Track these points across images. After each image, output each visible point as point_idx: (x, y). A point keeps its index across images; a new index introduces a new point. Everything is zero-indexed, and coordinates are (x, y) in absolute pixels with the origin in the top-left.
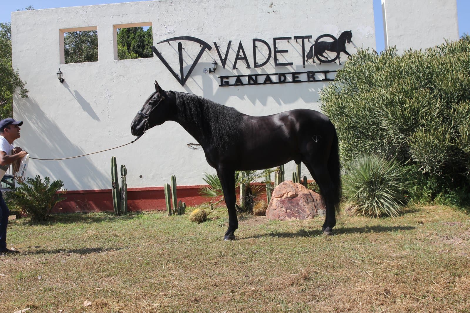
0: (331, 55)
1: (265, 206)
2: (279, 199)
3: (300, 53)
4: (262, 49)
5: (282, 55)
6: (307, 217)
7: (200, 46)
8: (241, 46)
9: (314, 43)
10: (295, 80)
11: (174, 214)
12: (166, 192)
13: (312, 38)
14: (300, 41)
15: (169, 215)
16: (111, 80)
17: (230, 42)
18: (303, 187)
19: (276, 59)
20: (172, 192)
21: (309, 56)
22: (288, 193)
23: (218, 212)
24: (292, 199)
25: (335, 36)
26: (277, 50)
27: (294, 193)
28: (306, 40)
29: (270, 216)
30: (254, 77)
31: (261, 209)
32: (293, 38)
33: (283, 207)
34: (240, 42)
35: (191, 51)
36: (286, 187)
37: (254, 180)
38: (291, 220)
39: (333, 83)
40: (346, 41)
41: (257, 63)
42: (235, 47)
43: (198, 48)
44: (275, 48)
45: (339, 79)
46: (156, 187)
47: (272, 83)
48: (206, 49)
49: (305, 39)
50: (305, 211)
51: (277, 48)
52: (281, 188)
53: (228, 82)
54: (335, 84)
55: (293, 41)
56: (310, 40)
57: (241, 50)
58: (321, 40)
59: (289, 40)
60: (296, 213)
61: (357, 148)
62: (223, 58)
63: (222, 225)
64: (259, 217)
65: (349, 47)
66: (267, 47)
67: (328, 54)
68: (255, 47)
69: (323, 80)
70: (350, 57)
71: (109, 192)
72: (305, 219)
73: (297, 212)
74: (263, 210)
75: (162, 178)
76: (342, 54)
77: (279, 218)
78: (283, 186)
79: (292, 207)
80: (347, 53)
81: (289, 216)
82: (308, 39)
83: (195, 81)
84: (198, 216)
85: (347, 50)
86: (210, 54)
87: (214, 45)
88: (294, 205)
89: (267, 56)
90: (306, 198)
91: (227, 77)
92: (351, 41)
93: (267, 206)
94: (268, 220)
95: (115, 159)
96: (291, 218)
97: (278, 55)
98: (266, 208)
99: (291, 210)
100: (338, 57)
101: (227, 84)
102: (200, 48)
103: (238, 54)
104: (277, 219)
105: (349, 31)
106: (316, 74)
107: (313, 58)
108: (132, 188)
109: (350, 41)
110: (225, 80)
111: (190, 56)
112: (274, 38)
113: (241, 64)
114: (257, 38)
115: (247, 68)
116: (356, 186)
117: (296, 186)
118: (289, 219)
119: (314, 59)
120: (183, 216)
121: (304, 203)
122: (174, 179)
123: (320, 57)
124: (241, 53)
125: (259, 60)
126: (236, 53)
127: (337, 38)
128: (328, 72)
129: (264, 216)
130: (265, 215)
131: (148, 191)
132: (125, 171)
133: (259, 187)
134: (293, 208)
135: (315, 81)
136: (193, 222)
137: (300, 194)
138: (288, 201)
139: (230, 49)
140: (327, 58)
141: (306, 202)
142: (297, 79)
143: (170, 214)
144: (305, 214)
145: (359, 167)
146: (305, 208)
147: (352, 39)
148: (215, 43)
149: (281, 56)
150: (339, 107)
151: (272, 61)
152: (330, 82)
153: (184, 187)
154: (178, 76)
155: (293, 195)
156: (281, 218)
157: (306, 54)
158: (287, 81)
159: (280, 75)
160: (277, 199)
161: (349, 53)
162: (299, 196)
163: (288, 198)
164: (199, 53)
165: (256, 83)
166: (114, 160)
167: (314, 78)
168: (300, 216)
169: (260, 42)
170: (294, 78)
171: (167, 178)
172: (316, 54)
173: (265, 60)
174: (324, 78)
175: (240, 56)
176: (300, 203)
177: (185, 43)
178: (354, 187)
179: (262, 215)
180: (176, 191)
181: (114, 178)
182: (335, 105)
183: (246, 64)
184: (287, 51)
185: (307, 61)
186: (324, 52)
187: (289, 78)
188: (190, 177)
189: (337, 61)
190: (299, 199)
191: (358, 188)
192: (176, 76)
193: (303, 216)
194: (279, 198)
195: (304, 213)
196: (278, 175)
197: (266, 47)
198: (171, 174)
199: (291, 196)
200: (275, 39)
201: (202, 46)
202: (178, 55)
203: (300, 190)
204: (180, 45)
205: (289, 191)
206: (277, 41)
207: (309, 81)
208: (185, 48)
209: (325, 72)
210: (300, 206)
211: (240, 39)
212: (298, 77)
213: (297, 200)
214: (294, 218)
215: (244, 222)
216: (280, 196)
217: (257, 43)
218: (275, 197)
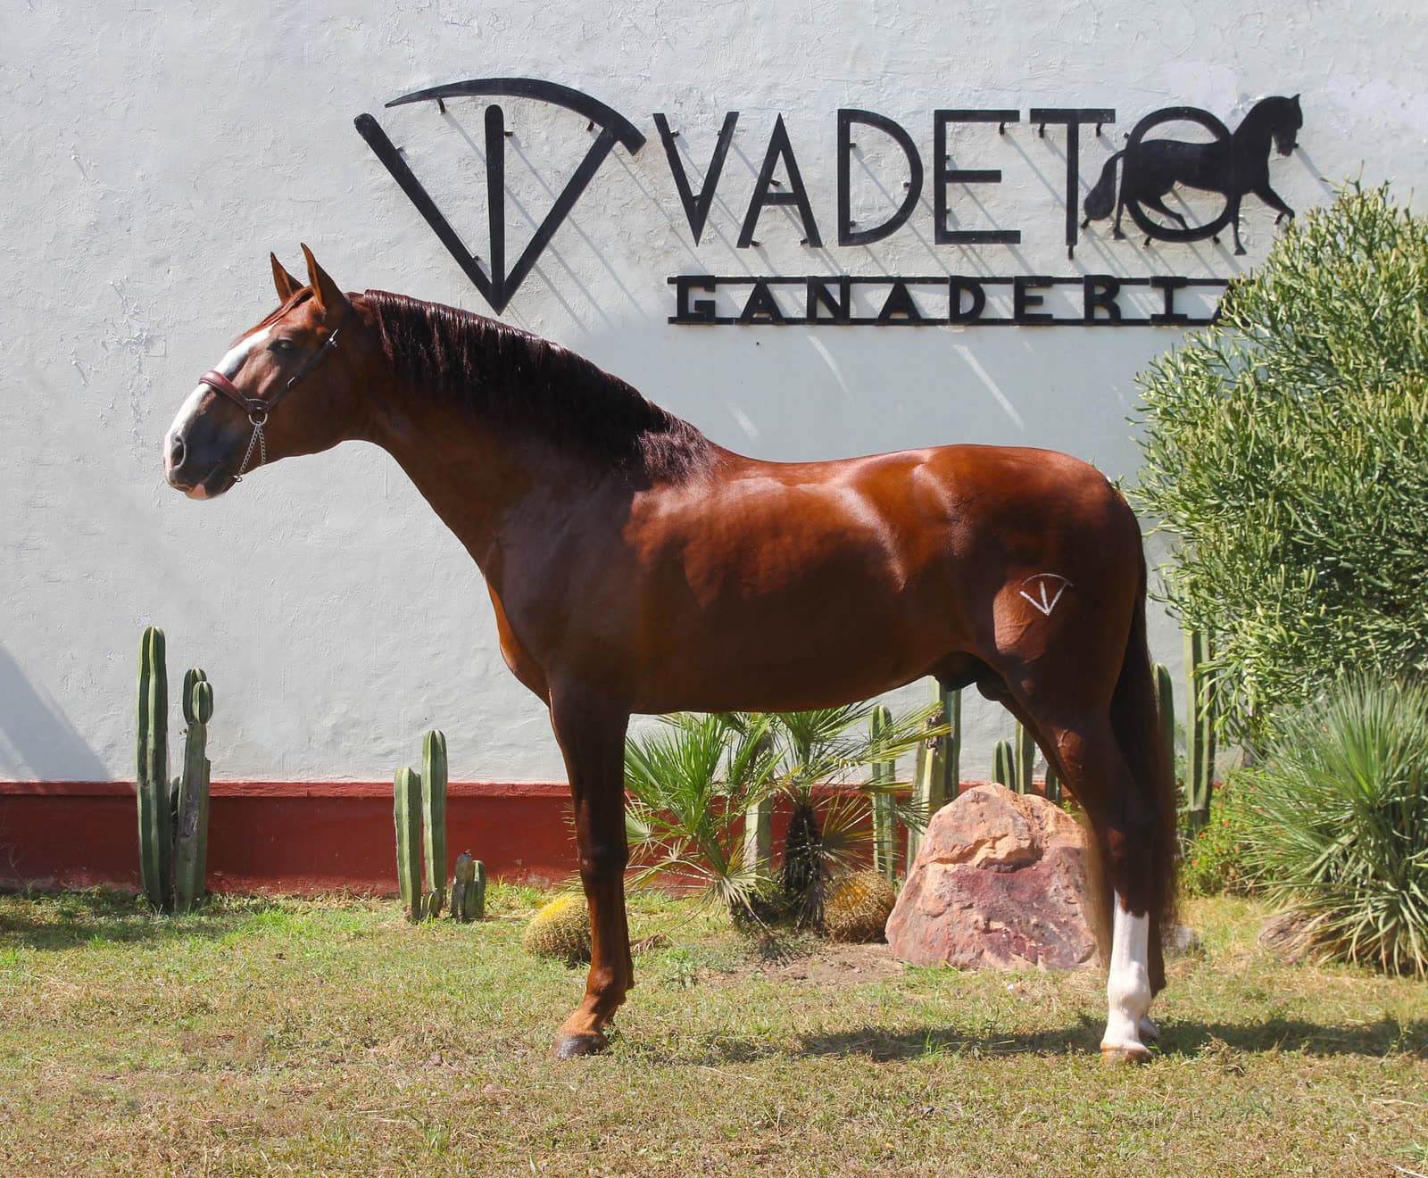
0: (1201, 206)
1: (885, 899)
2: (952, 868)
3: (1054, 186)
4: (877, 159)
5: (969, 192)
6: (1083, 960)
7: (590, 128)
8: (780, 142)
9: (1121, 145)
10: (1028, 314)
11: (436, 916)
12: (403, 806)
13: (1113, 120)
14: (1058, 131)
15: (408, 918)
16: (158, 262)
17: (732, 118)
18: (1066, 819)
19: (941, 212)
20: (427, 808)
21: (1100, 205)
22: (998, 844)
23: (645, 917)
24: (1014, 870)
25: (1221, 116)
26: (948, 168)
27: (1026, 844)
28: (1086, 130)
29: (911, 947)
30: (835, 291)
31: (860, 913)
32: (1025, 116)
33: (970, 906)
34: (780, 121)
35: (546, 148)
36: (987, 814)
37: (830, 775)
38: (1009, 969)
39: (1207, 336)
40: (1274, 146)
41: (854, 224)
42: (752, 144)
43: (577, 135)
44: (940, 156)
45: (1238, 320)
46: (345, 785)
47: (916, 319)
48: (619, 144)
49: (1081, 126)
50: (1075, 931)
51: (948, 158)
52: (962, 818)
53: (710, 306)
54: (1217, 339)
55: (1024, 130)
56: (1105, 128)
57: (781, 158)
58: (1156, 133)
59: (1007, 125)
60: (1032, 938)
61: (1325, 649)
62: (696, 191)
63: (688, 980)
64: (855, 947)
65: (1284, 173)
66: (902, 151)
67: (1184, 200)
68: (845, 146)
69: (1157, 320)
70: (1286, 219)
71: (121, 794)
72: (1074, 968)
73: (1036, 933)
74: (876, 914)
75: (376, 739)
76: (1251, 205)
77: (953, 958)
78: (974, 807)
79: (1012, 906)
80: (1272, 199)
81: (1002, 951)
82: (1094, 125)
83: (557, 293)
84: (569, 933)
85: (1275, 184)
86: (634, 168)
87: (653, 125)
88: (1025, 897)
89: (901, 195)
90: (1078, 870)
91: (709, 282)
92: (1296, 146)
93: (894, 900)
94: (898, 966)
95: (160, 640)
96: (1006, 958)
97: (954, 191)
98: (888, 906)
99: (1010, 923)
100: (1231, 215)
101: (706, 315)
102: (589, 141)
103: (766, 177)
104: (942, 962)
105: (1289, 96)
106: (1123, 288)
107: (1114, 214)
108: (232, 780)
109: (1288, 146)
110: (698, 294)
111: (541, 172)
112: (937, 112)
113: (778, 225)
114: (858, 107)
115: (803, 242)
116: (1317, 822)
117: (1031, 811)
118: (1000, 965)
119: (1119, 220)
120: (476, 925)
121: (1072, 892)
122: (437, 748)
123: (1146, 210)
124: (781, 173)
125: (863, 209)
126: (754, 171)
127: (1233, 125)
128: (1182, 282)
129: (878, 946)
130: (884, 941)
131: (310, 798)
132: (207, 698)
133: (856, 810)
134: (1018, 912)
135: (1116, 320)
136: (542, 956)
137: (1052, 848)
138: (997, 878)
139: (731, 152)
140: (1180, 218)
141: (1077, 887)
142: (1032, 310)
143: (417, 914)
144: (1073, 941)
145: (1333, 734)
146: (1075, 915)
147: (1301, 137)
148: (660, 120)
149: (967, 199)
150: (1243, 454)
151: (923, 219)
152: (1193, 329)
153: (479, 787)
154: (478, 263)
155: (1020, 850)
156: (962, 958)
157: (1083, 195)
158: (986, 315)
159: (958, 285)
160: (942, 867)
161: (1282, 198)
162: (1046, 858)
163: (995, 868)
164: (581, 161)
165: (841, 316)
166: (155, 649)
167: (1115, 311)
168: (1048, 953)
169: (868, 128)
170: (1021, 301)
171: (402, 744)
172: (1130, 199)
173: (892, 212)
174: (1161, 309)
175: (772, 189)
176: (1051, 891)
177: (517, 112)
178: (1311, 829)
179: (869, 941)
180: (443, 805)
181: (151, 731)
182: (1230, 441)
183: (802, 227)
184: (994, 176)
185: (1085, 225)
186: (1167, 187)
187: (1001, 302)
188: (511, 745)
189: (1226, 234)
190: (1045, 871)
191: (1327, 833)
192: (468, 263)
193: (1065, 951)
194: (954, 861)
195: (1069, 938)
196: (930, 753)
197: (897, 151)
198: (421, 726)
199: (1009, 854)
200: (943, 118)
201: (598, 128)
202: (481, 168)
203: (1050, 828)
204: (494, 119)
205: (999, 834)
206: (951, 127)
207: (1089, 320)
208: (517, 134)
209: (1169, 285)
210: (1054, 905)
211: (780, 105)
212: (1038, 301)
213: (1036, 877)
214: (1020, 962)
215: (783, 970)
216: (957, 851)
217: (858, 131)
218: (935, 856)
